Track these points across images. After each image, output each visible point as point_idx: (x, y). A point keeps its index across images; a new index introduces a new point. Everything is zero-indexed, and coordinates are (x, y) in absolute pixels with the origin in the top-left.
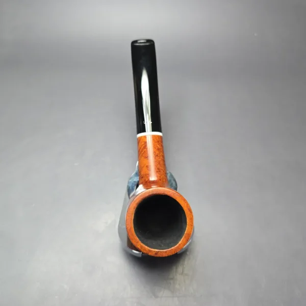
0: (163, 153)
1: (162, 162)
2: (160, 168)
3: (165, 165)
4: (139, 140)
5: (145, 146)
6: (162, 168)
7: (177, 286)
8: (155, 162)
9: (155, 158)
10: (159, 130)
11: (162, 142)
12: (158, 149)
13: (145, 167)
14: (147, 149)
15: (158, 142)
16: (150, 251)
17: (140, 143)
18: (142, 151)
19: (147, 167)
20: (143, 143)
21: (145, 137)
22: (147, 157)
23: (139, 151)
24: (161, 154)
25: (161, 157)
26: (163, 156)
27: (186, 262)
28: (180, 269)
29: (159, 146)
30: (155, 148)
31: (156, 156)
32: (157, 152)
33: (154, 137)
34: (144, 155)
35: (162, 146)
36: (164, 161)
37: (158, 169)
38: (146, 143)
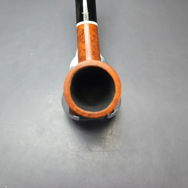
0: (98, 40)
1: (96, 47)
2: (95, 51)
3: (99, 49)
4: (78, 29)
5: (83, 33)
6: (97, 52)
7: (107, 144)
8: (91, 46)
9: (91, 43)
10: (95, 20)
11: (97, 30)
12: (94, 36)
13: (82, 50)
14: (84, 35)
15: (94, 30)
16: (84, 113)
17: (79, 31)
18: (80, 37)
19: (84, 50)
20: (81, 30)
21: (83, 25)
22: (84, 42)
23: (78, 38)
24: (96, 40)
25: (96, 43)
26: (98, 42)
27: (114, 126)
28: (110, 131)
29: (94, 33)
30: (91, 34)
31: (92, 41)
32: (93, 38)
33: (90, 25)
34: (82, 40)
35: (97, 33)
36: (98, 46)
37: (94, 52)
38: (83, 30)
